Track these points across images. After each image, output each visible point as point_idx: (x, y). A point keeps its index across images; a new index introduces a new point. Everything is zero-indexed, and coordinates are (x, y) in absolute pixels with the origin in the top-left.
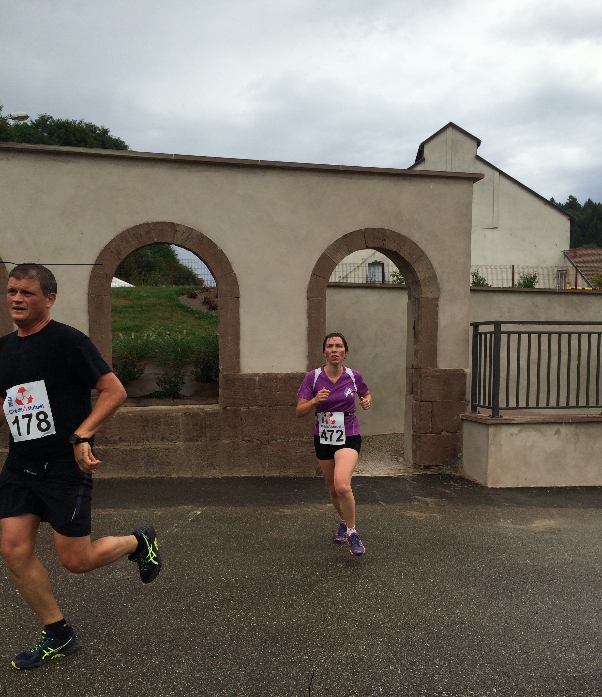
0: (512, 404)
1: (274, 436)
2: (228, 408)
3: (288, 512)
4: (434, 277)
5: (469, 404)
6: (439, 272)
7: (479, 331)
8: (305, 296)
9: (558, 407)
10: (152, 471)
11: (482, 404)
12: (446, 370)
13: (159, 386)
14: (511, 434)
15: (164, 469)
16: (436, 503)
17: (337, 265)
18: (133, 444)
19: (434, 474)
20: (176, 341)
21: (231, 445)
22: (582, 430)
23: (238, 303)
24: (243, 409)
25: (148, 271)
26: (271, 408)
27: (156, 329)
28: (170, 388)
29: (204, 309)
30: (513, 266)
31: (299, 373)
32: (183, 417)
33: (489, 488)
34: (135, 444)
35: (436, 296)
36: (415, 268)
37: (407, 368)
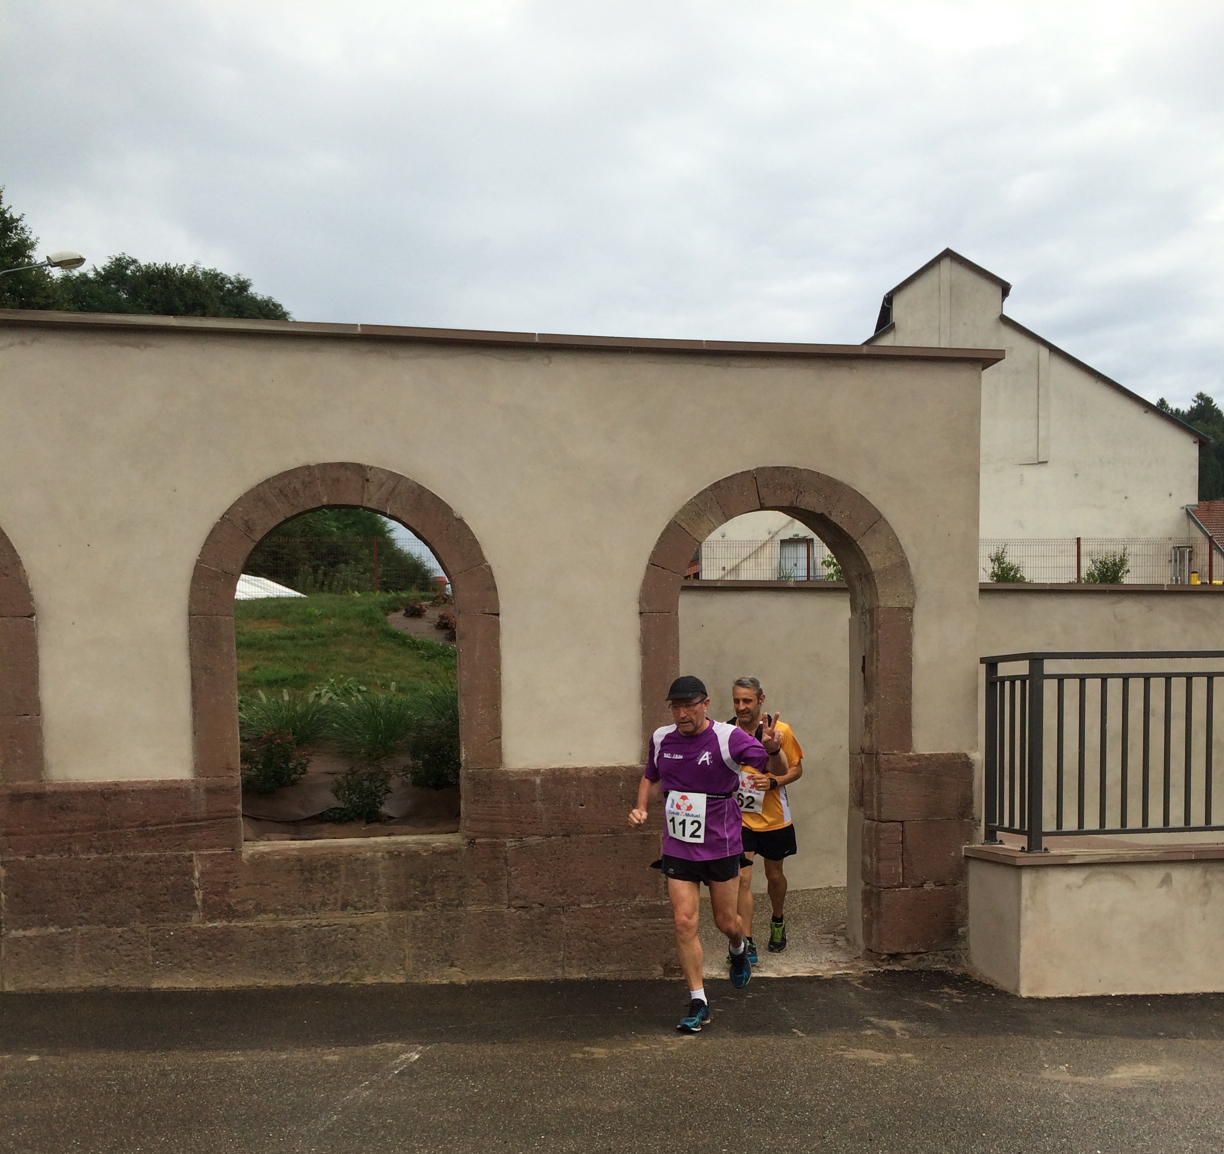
0: (1070, 823)
1: (576, 896)
2: (477, 841)
3: (600, 1052)
4: (904, 564)
5: (980, 826)
6: (912, 554)
7: (999, 675)
8: (634, 608)
9: (1166, 828)
11: (1006, 824)
12: (931, 755)
13: (337, 797)
14: (1068, 886)
15: (349, 967)
16: (909, 1031)
17: (701, 543)
18: (283, 916)
19: (908, 971)
20: (375, 706)
21: (485, 917)
22: (1218, 875)
23: (497, 625)
24: (511, 843)
25: (333, 565)
26: (568, 839)
28: (359, 802)
29: (439, 639)
30: (1079, 539)
31: (625, 767)
32: (385, 859)
33: (1023, 998)
34: (287, 917)
35: (908, 603)
36: (862, 548)
37: (851, 753)
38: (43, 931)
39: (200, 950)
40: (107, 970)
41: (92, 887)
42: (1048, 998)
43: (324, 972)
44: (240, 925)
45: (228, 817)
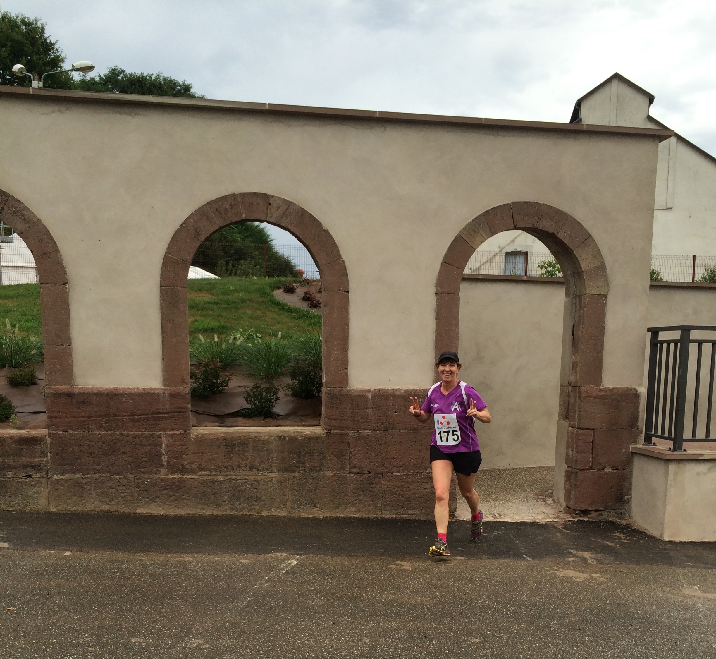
0: (700, 434)
1: (390, 468)
2: (332, 432)
3: (407, 565)
4: (602, 267)
5: (642, 434)
6: (608, 260)
7: (660, 339)
8: (433, 290)
10: (238, 507)
11: (659, 433)
12: (613, 388)
13: (247, 402)
14: (697, 473)
15: (253, 505)
16: (596, 560)
17: (475, 250)
18: (215, 474)
19: (592, 521)
20: (269, 347)
21: (335, 478)
23: (348, 297)
24: (352, 434)
25: (238, 260)
26: (387, 433)
27: (245, 331)
28: (260, 405)
29: (304, 306)
32: (276, 441)
33: (666, 541)
34: (217, 473)
35: (604, 292)
36: (577, 255)
37: (561, 386)
38: (73, 476)
39: (165, 491)
40: (110, 501)
41: (102, 451)
42: (681, 542)
45: (183, 412)
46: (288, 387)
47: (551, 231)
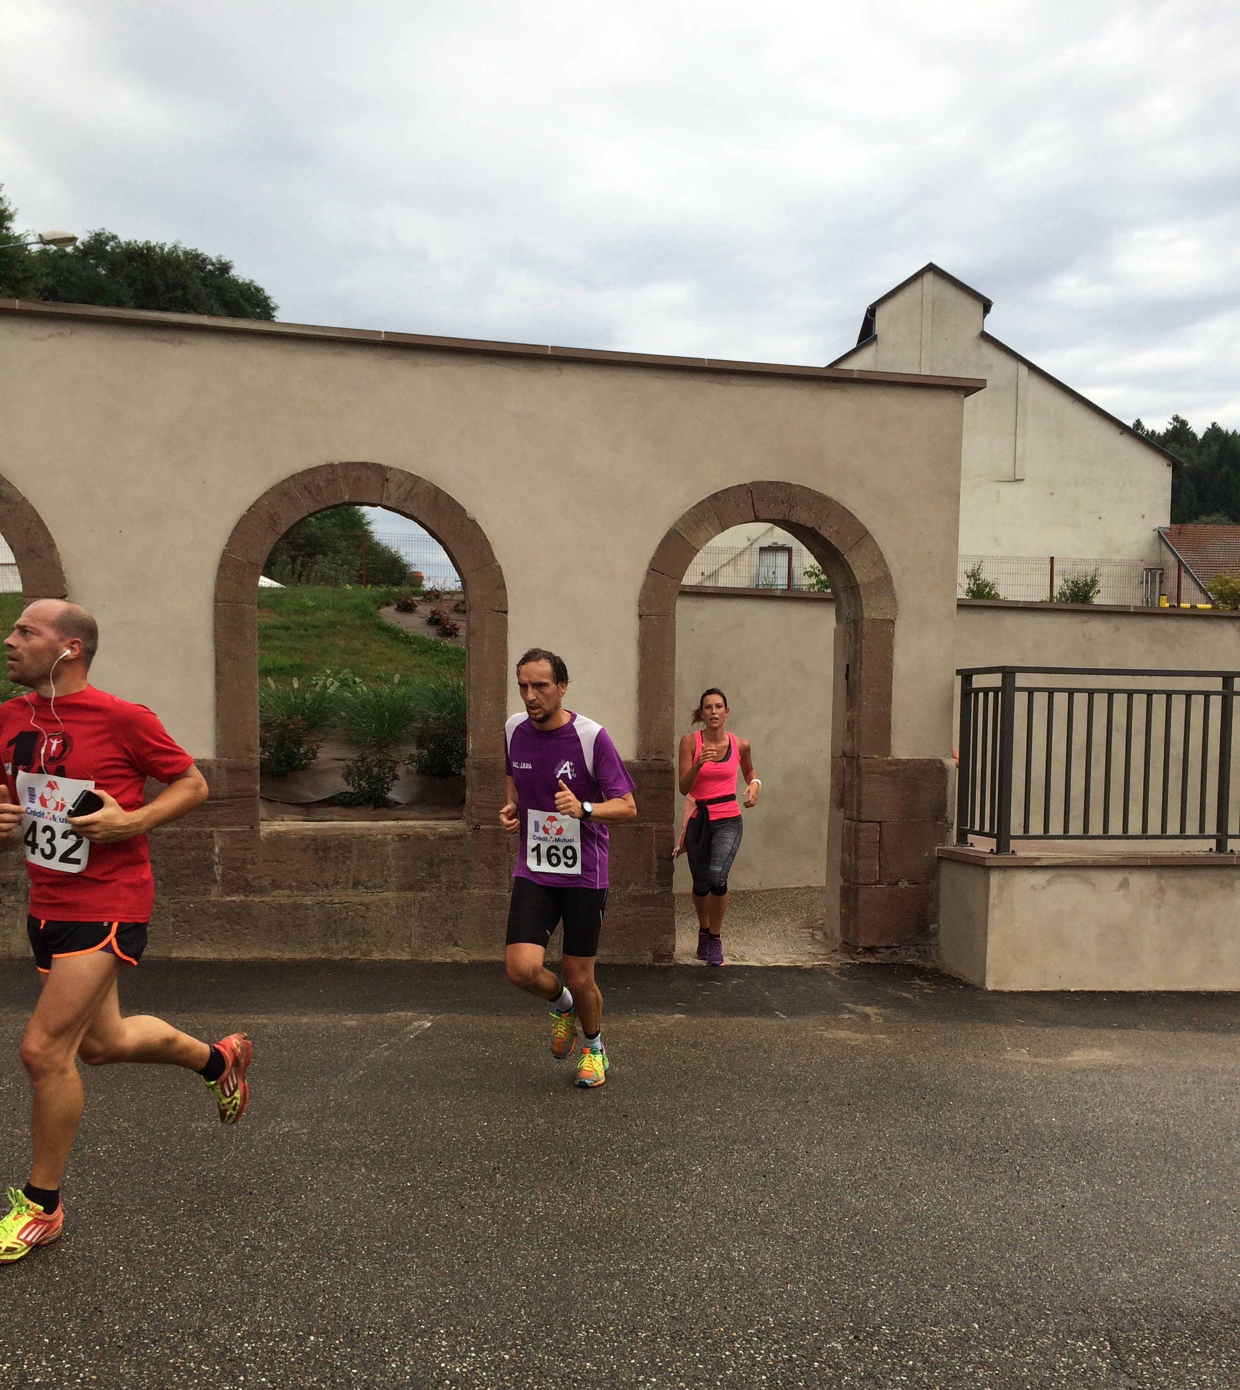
0: (1036, 828)
2: (482, 827)
4: (887, 579)
5: (953, 829)
6: (895, 568)
7: (974, 686)
8: (634, 610)
9: (1125, 835)
11: (977, 828)
12: (909, 760)
13: (347, 782)
14: (1032, 887)
15: (358, 942)
16: (884, 1016)
17: (699, 551)
18: (298, 893)
19: (882, 964)
20: (379, 697)
22: (1172, 880)
23: (505, 622)
25: (311, 556)
28: (368, 787)
29: (430, 634)
30: (1053, 559)
32: (394, 842)
33: (989, 991)
34: (301, 893)
35: (891, 616)
36: (850, 561)
37: (833, 757)
39: (218, 923)
43: (335, 947)
44: (256, 900)
45: (247, 797)
46: (411, 757)
47: (809, 525)
